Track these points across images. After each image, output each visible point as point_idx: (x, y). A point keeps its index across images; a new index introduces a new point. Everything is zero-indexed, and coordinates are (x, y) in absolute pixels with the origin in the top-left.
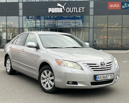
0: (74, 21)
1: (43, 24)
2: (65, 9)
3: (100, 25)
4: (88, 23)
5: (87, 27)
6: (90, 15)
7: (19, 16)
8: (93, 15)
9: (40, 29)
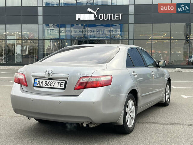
1: (69, 33)
2: (98, 15)
3: (142, 35)
4: (128, 32)
5: (126, 38)
6: (129, 23)
7: (38, 24)
8: (133, 23)
9: (65, 40)
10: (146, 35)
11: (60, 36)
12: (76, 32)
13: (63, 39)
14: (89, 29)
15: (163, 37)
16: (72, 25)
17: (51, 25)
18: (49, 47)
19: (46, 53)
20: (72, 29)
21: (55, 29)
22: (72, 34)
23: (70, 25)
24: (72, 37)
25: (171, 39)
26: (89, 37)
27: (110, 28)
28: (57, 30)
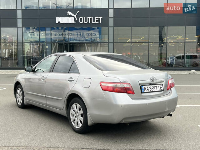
0: (89, 32)
1: (49, 37)
2: (78, 18)
3: (122, 38)
4: (107, 36)
5: (105, 41)
6: (109, 26)
7: (17, 27)
8: (113, 26)
9: (45, 44)
10: (125, 38)
11: (40, 39)
12: (56, 35)
13: (43, 42)
14: (70, 32)
15: (140, 40)
16: (52, 29)
17: (31, 28)
18: (29, 51)
19: (26, 56)
20: (52, 32)
21: (35, 32)
22: (52, 37)
23: (50, 29)
24: (52, 40)
25: (149, 42)
26: (69, 40)
27: (90, 31)
28: (36, 33)
